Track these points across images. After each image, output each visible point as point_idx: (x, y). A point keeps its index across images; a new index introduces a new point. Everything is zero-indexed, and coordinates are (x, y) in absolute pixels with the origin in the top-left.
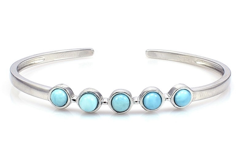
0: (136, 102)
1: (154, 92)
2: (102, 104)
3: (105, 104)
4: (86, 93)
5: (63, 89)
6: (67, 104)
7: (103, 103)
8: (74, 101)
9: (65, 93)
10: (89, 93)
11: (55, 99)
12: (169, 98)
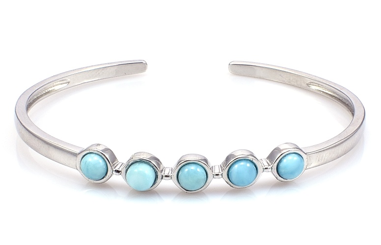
0: (217, 175)
1: (245, 160)
2: (162, 178)
3: (168, 178)
4: (136, 162)
5: (101, 154)
6: (107, 177)
7: (164, 178)
8: (117, 174)
9: (103, 160)
10: (141, 161)
11: (87, 170)
12: (268, 167)
